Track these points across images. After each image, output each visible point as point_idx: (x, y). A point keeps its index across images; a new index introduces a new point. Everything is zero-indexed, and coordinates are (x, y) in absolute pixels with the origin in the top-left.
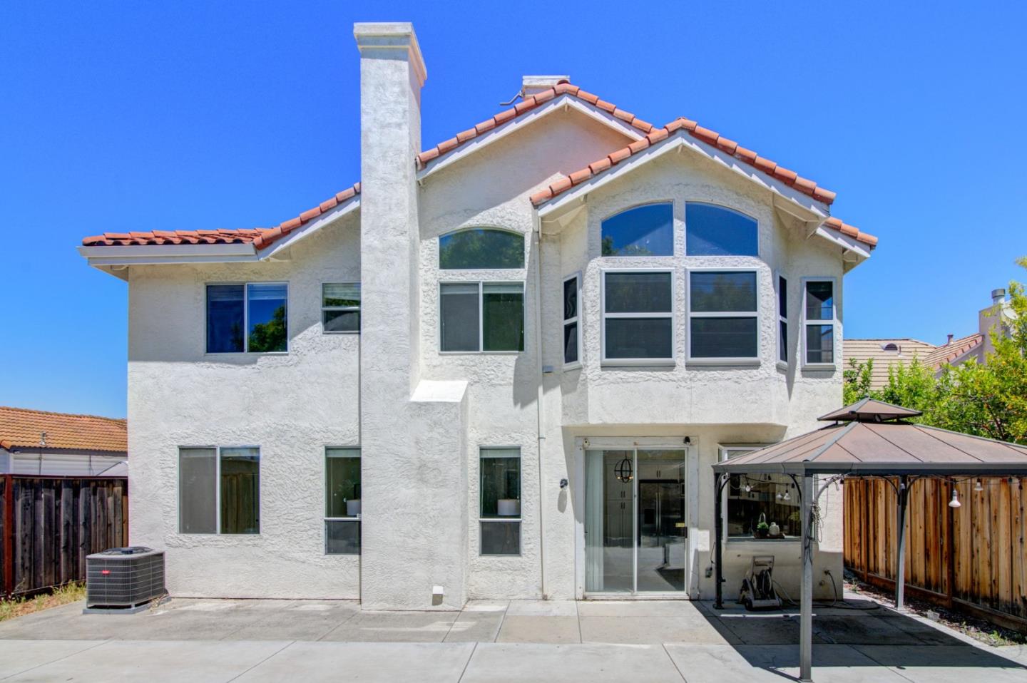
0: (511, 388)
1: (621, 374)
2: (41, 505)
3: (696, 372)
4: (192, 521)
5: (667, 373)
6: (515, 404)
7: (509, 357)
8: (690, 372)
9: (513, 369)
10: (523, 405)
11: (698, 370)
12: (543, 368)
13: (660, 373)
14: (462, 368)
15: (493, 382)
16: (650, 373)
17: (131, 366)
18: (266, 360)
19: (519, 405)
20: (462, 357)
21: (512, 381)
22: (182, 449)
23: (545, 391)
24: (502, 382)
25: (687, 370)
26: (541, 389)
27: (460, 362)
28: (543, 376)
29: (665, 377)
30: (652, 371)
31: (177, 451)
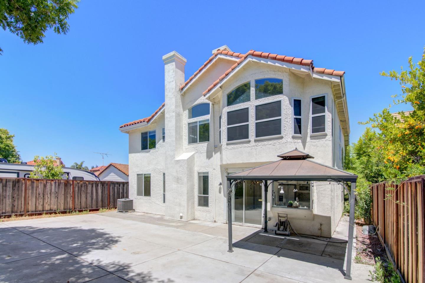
0: (205, 154)
1: (232, 146)
2: (116, 188)
3: (258, 143)
4: (139, 194)
5: (248, 144)
6: (207, 158)
7: (205, 144)
8: (256, 143)
9: (206, 147)
10: (209, 159)
11: (259, 142)
12: (214, 146)
13: (246, 144)
14: (193, 148)
15: (201, 152)
16: (242, 145)
17: (130, 155)
18: (152, 150)
19: (208, 159)
20: (193, 145)
21: (206, 151)
22: (138, 175)
23: (215, 154)
24: (204, 152)
25: (255, 142)
26: (214, 153)
27: (193, 147)
28: (214, 149)
29: (247, 146)
30: (242, 144)
31: (136, 175)
